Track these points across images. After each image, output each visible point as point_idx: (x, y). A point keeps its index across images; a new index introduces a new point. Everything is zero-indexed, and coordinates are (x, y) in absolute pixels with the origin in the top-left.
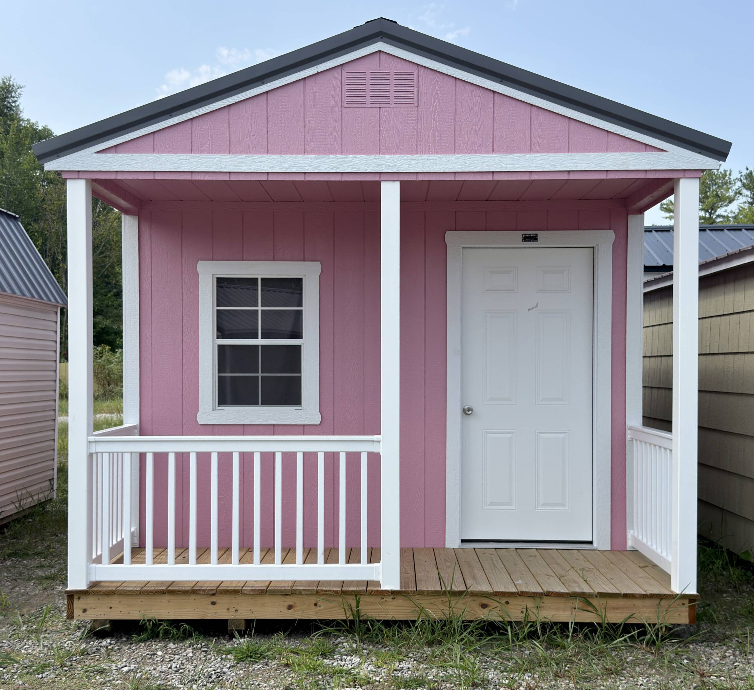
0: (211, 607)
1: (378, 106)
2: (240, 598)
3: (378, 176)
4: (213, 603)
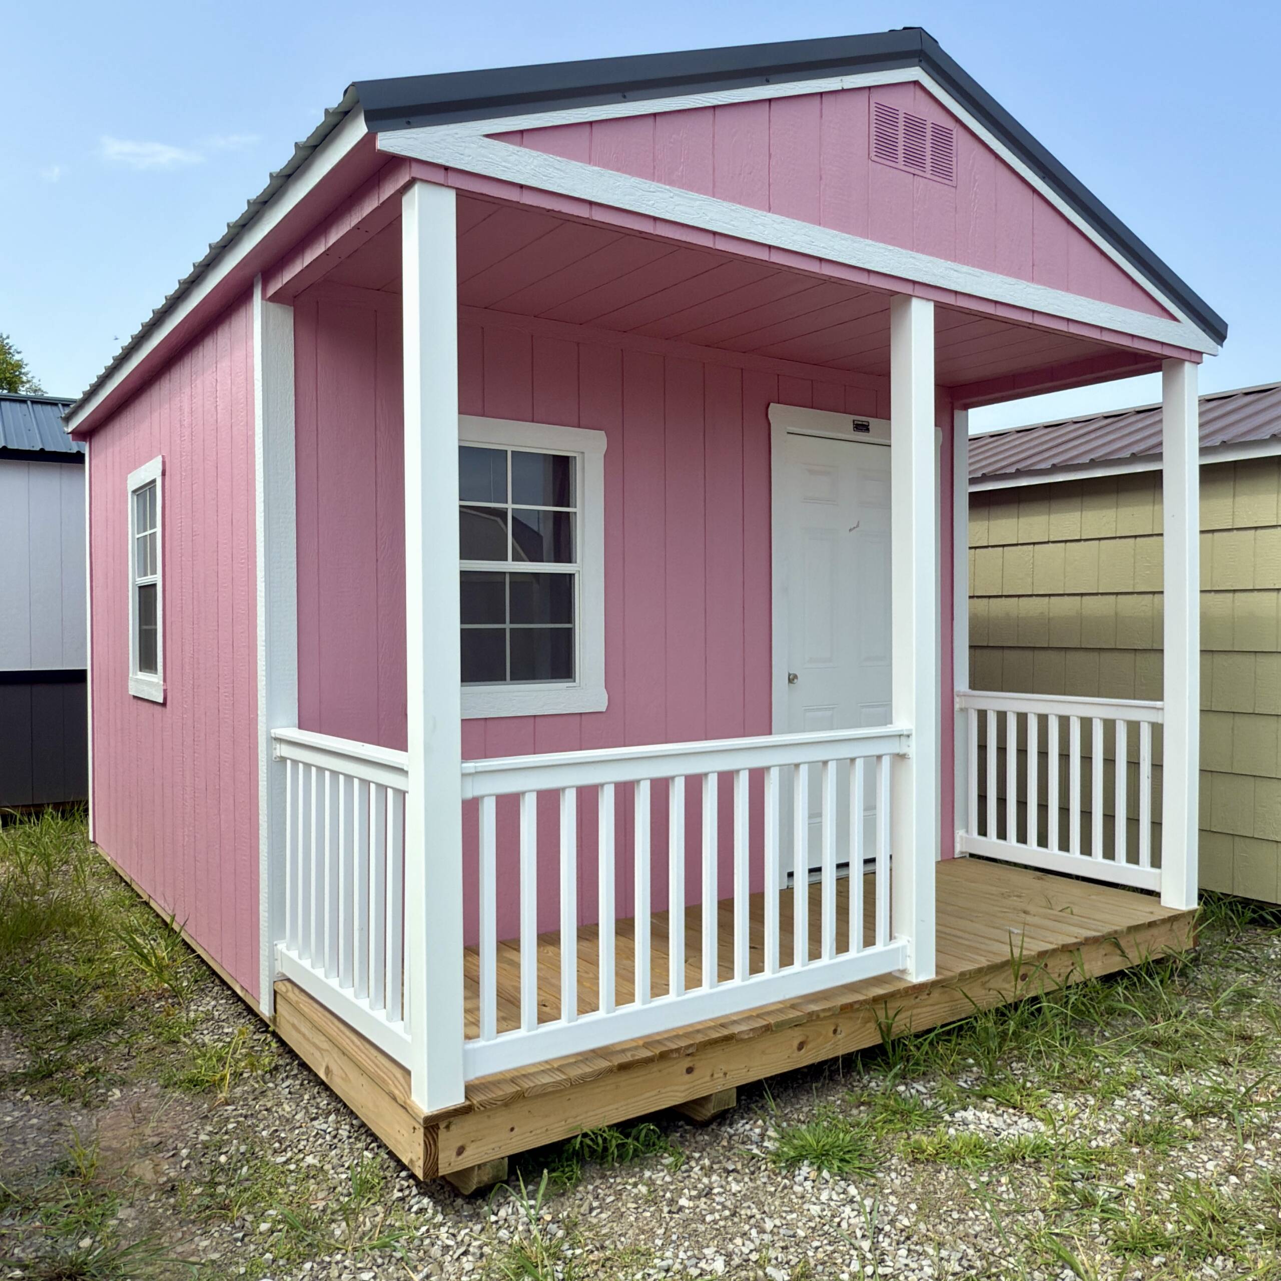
1: (912, 170)
3: (911, 286)
4: (690, 1070)
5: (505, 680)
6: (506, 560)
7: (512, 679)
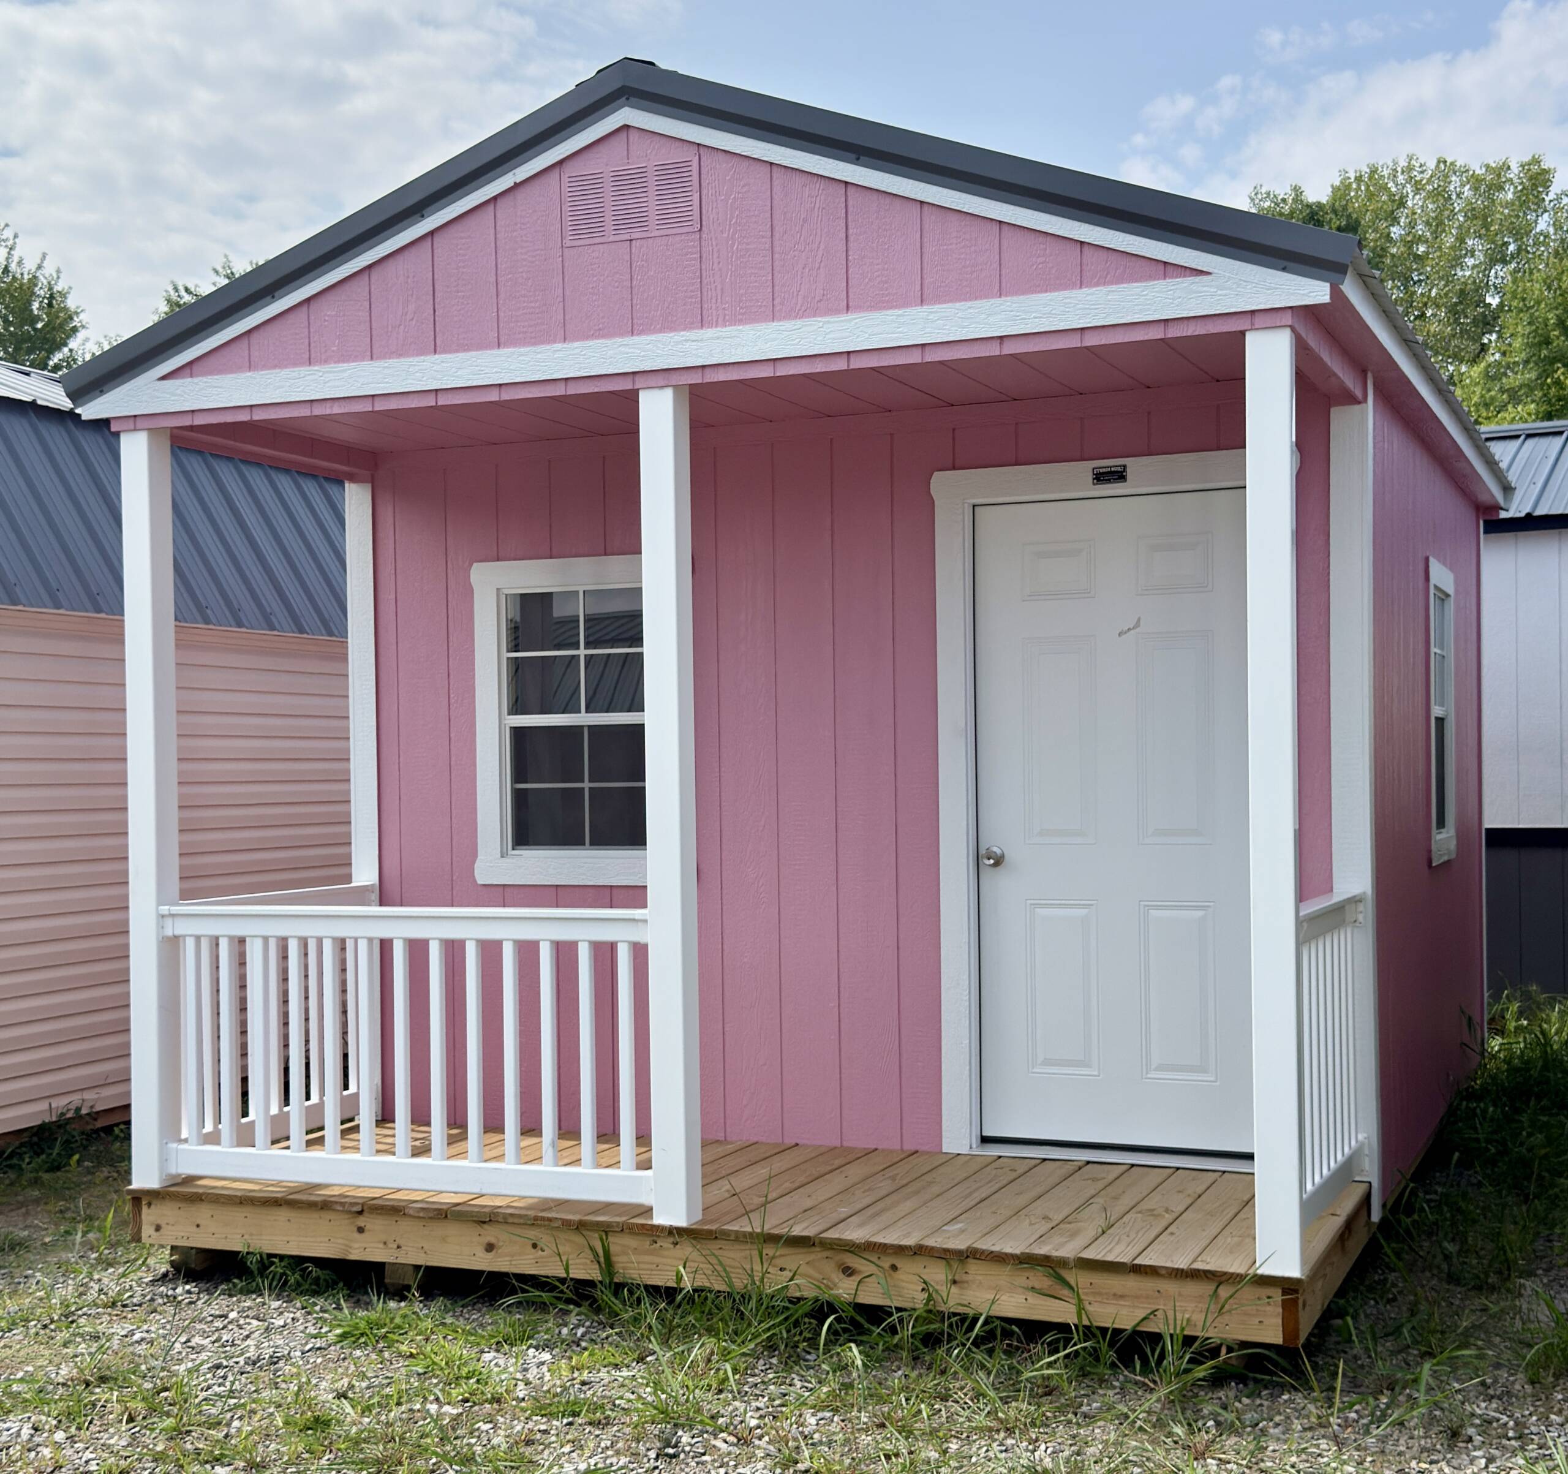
0: (357, 1235)
1: (627, 237)
2: (405, 1225)
3: (630, 379)
4: (361, 1230)
5: (584, 844)
6: (580, 712)
7: (591, 844)
